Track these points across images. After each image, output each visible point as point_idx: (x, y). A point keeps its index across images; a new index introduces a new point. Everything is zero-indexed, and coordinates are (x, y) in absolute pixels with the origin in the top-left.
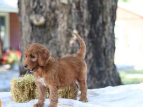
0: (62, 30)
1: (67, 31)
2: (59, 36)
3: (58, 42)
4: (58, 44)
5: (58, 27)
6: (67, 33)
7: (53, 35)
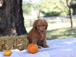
0: (8, 10)
1: (10, 10)
2: (6, 13)
3: (6, 16)
4: (6, 17)
5: (6, 8)
6: (10, 11)
7: (3, 12)
